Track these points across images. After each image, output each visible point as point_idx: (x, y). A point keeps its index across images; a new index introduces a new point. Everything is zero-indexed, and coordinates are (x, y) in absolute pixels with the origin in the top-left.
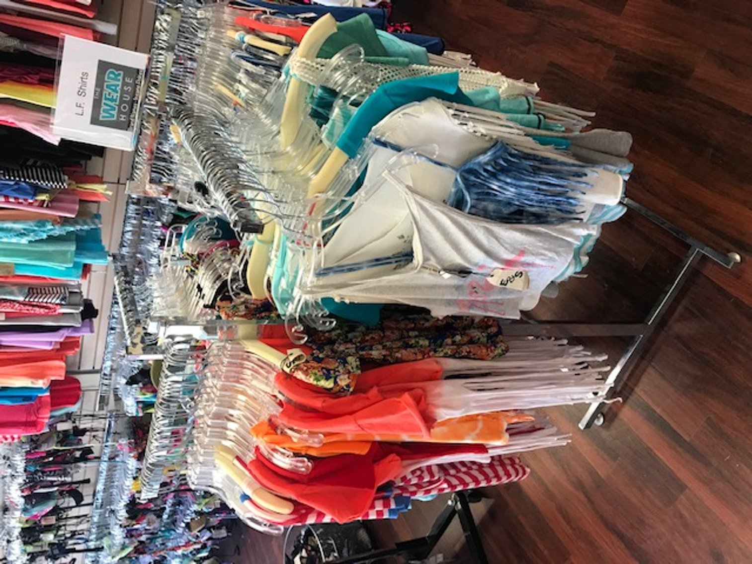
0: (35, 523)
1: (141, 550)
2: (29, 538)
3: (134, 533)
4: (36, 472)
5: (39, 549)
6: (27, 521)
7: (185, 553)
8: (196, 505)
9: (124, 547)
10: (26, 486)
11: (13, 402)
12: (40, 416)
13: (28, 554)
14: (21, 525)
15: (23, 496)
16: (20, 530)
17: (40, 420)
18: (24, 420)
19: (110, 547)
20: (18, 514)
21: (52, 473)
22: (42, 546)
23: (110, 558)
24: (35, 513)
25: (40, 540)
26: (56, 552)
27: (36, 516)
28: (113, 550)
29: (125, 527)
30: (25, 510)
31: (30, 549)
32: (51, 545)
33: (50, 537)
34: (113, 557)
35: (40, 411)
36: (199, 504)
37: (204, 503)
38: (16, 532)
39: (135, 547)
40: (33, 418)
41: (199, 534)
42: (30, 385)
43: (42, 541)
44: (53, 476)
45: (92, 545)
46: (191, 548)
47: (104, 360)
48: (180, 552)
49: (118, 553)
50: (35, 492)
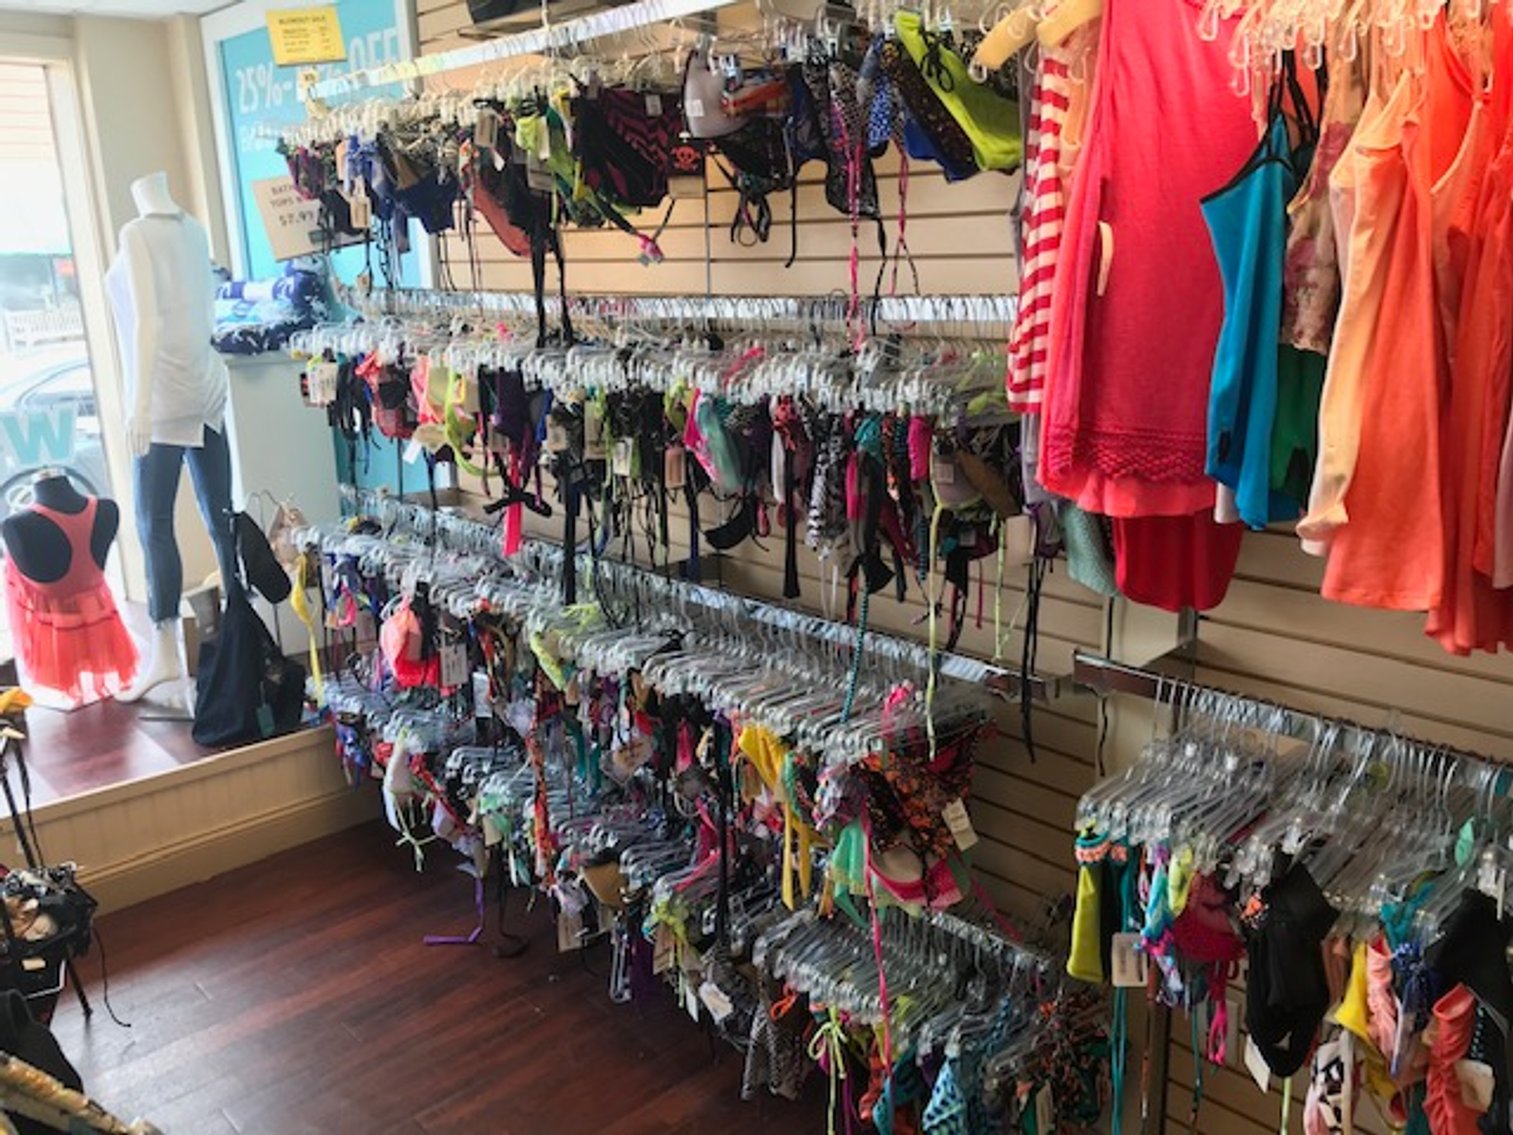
0: (672, 430)
1: (551, 709)
2: (626, 412)
3: (606, 700)
4: (850, 444)
5: (590, 434)
6: (682, 408)
7: (525, 827)
8: (666, 897)
9: (568, 665)
10: (801, 411)
11: (1225, 396)
12: (1109, 486)
13: (579, 407)
14: (673, 391)
15: (767, 399)
16: (658, 387)
17: (1091, 483)
18: (1107, 424)
19: (571, 623)
20: (708, 383)
21: (834, 490)
22: (598, 443)
23: (539, 627)
24: (705, 433)
25: (617, 435)
26: (576, 476)
27: (695, 435)
28: (562, 634)
29: (629, 683)
30: (718, 405)
31: (594, 410)
32: (600, 466)
33: (622, 463)
34: (541, 636)
35: (1133, 485)
36: (670, 906)
37: (671, 920)
38: (649, 376)
39: (562, 693)
40: (1108, 458)
41: (576, 883)
42: (1322, 472)
43: (613, 444)
44: (828, 492)
45: (585, 564)
46: (536, 847)
47: (1325, 718)
48: (530, 812)
49: (553, 648)
50: (777, 437)
